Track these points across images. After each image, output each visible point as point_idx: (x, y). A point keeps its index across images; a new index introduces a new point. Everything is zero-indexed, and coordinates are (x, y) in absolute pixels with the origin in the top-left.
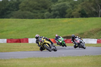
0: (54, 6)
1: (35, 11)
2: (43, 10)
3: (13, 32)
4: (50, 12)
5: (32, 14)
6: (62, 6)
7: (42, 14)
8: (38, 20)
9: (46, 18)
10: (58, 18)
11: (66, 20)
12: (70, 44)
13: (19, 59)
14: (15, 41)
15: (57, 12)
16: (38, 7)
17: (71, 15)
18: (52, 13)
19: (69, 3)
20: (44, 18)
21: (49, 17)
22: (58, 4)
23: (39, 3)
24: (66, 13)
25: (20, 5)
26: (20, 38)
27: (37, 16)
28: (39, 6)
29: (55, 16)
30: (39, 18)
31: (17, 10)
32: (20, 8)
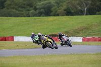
0: (39, 4)
1: (20, 9)
2: (28, 8)
4: (36, 11)
5: (17, 12)
6: (48, 5)
7: (27, 12)
8: (23, 18)
9: (32, 16)
10: (43, 16)
11: (51, 18)
13: (4, 57)
14: (0, 39)
15: (42, 10)
17: (57, 13)
18: (38, 11)
19: (54, 2)
20: (29, 16)
21: (34, 15)
22: (43, 2)
23: (24, 1)
24: (51, 11)
25: (5, 3)
26: (5, 36)
27: (22, 14)
28: (24, 5)
29: (40, 14)
30: (24, 16)
31: (2, 9)
32: (5, 6)
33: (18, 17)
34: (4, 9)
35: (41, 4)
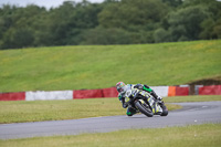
0: (174, 15)
1: (132, 26)
2: (150, 23)
3: (85, 74)
4: (166, 29)
5: (127, 33)
6: (192, 15)
7: (149, 33)
8: (140, 46)
9: (159, 42)
10: (184, 40)
11: (200, 45)
12: (212, 96)
14: (92, 93)
15: (180, 27)
16: (139, 19)
17: (212, 34)
18: (171, 30)
19: (206, 7)
20: (153, 42)
21: (164, 39)
22: (182, 10)
23: (141, 8)
24: (200, 30)
25: (99, 14)
26: (102, 87)
27: (138, 37)
28: (142, 17)
29: (176, 37)
30: (142, 42)
31: (93, 27)
32: (100, 20)
33: (128, 43)
34: (98, 28)
35: (177, 14)
